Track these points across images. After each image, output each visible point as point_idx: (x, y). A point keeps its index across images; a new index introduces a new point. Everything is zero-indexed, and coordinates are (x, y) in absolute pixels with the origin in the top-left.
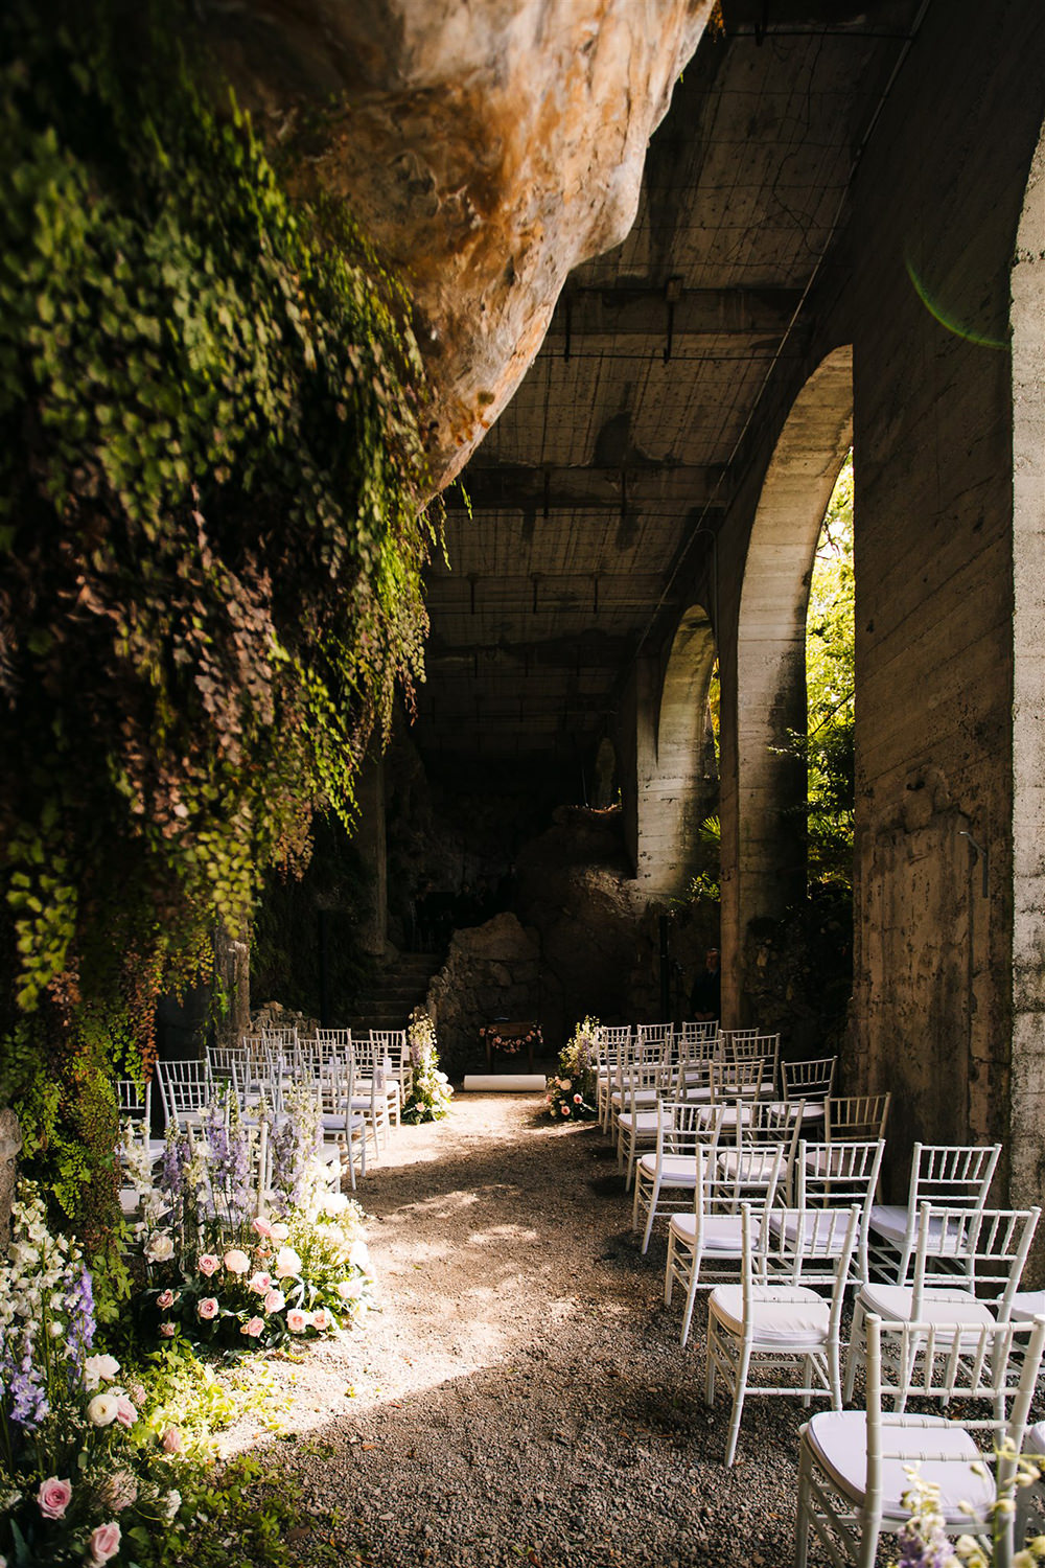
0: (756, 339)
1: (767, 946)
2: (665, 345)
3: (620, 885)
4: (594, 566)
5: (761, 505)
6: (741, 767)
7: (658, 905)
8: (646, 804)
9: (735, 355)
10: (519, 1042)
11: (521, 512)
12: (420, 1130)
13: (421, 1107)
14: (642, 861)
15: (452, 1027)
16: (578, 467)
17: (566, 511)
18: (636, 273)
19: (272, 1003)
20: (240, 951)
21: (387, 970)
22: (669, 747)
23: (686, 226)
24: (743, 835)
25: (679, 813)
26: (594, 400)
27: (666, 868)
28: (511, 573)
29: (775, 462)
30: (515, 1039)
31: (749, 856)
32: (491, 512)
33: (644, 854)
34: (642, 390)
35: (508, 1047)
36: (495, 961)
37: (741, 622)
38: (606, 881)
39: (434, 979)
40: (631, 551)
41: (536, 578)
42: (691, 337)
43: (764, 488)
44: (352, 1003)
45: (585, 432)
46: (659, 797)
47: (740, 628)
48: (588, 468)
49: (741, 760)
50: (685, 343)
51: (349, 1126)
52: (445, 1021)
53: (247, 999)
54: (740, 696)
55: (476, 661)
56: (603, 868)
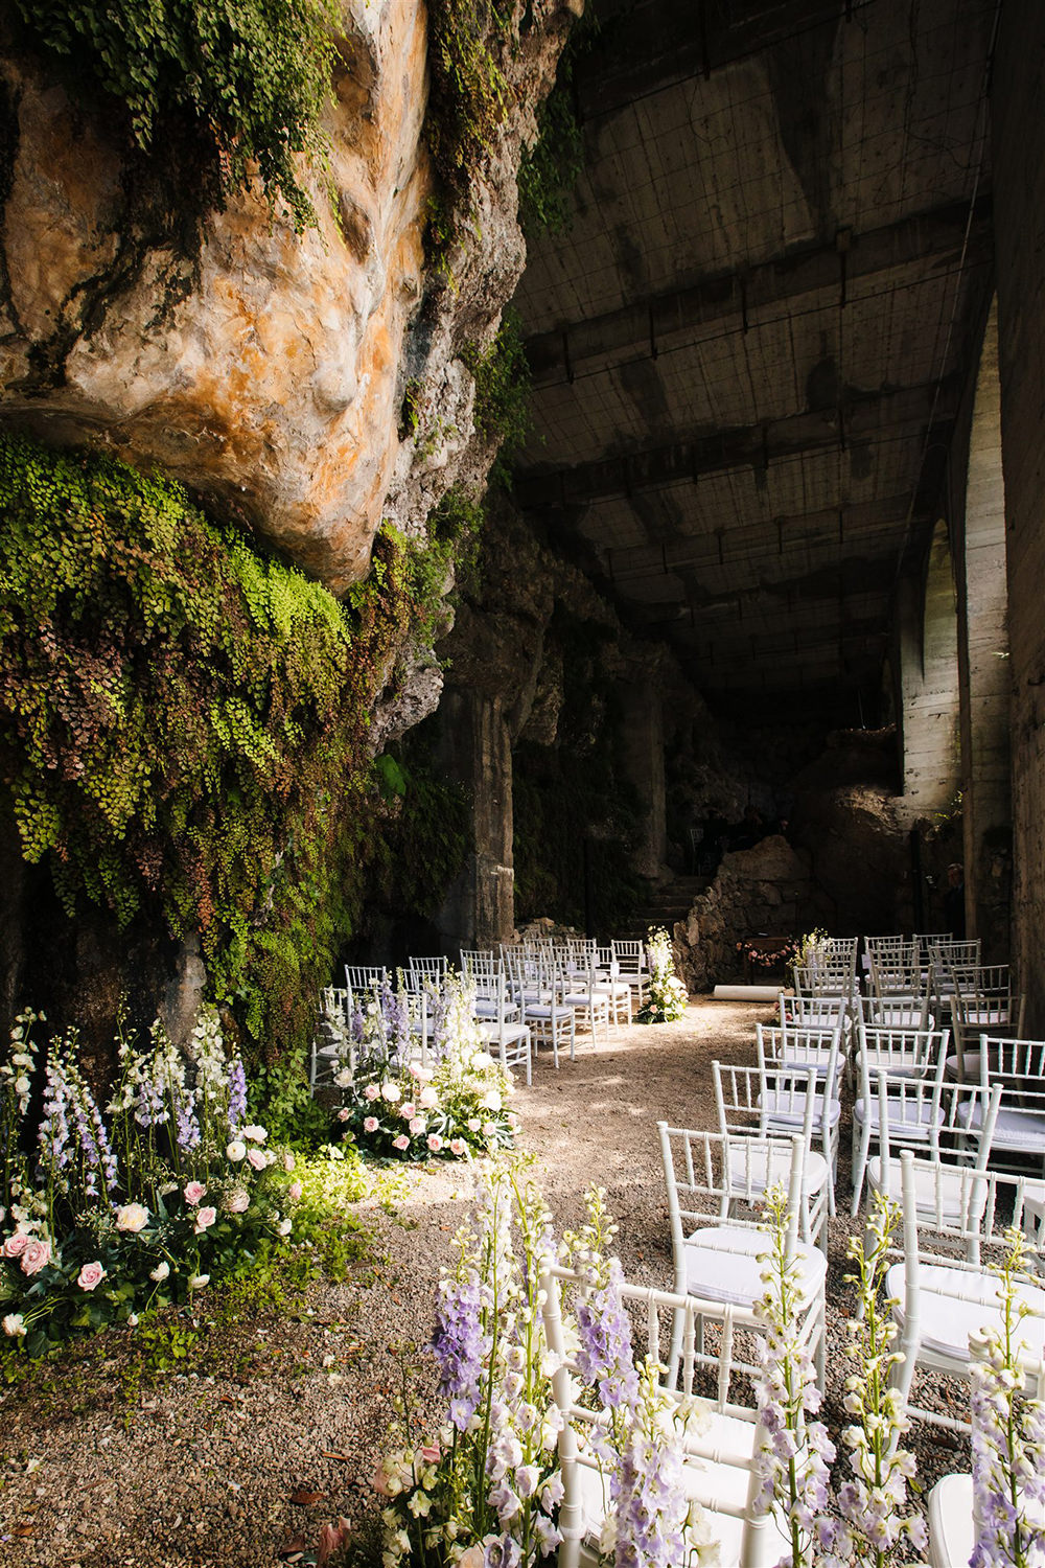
0: (934, 259)
1: (1002, 856)
2: (840, 292)
3: (886, 803)
4: (836, 500)
5: (976, 411)
6: (972, 677)
7: (923, 821)
8: (911, 722)
9: (928, 275)
10: (773, 956)
11: (750, 466)
12: (651, 1028)
13: (654, 1009)
14: (909, 779)
15: (716, 942)
16: (794, 416)
17: (793, 456)
18: (802, 238)
19: (543, 919)
20: (503, 875)
21: (662, 891)
22: (936, 662)
23: (842, 184)
24: (976, 744)
25: (950, 727)
26: (793, 355)
27: (935, 785)
28: (755, 521)
29: (984, 367)
30: (770, 953)
31: (983, 764)
32: (721, 472)
33: (911, 771)
34: (838, 333)
35: (764, 961)
36: (765, 881)
37: (968, 530)
38: (871, 801)
39: (698, 898)
40: (870, 479)
41: (780, 522)
42: (866, 277)
43: (977, 394)
44: (625, 921)
45: (792, 384)
46: (926, 713)
47: (967, 537)
48: (806, 414)
49: (972, 669)
50: (861, 285)
51: (554, 1015)
52: (708, 937)
53: (511, 914)
54: (969, 604)
55: (740, 605)
56: (869, 787)
